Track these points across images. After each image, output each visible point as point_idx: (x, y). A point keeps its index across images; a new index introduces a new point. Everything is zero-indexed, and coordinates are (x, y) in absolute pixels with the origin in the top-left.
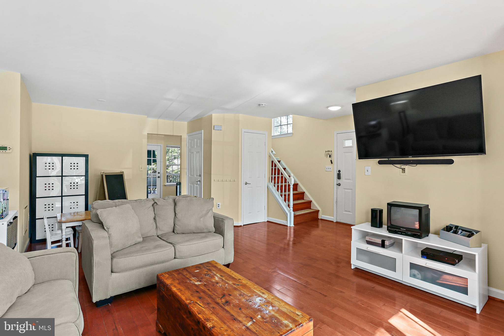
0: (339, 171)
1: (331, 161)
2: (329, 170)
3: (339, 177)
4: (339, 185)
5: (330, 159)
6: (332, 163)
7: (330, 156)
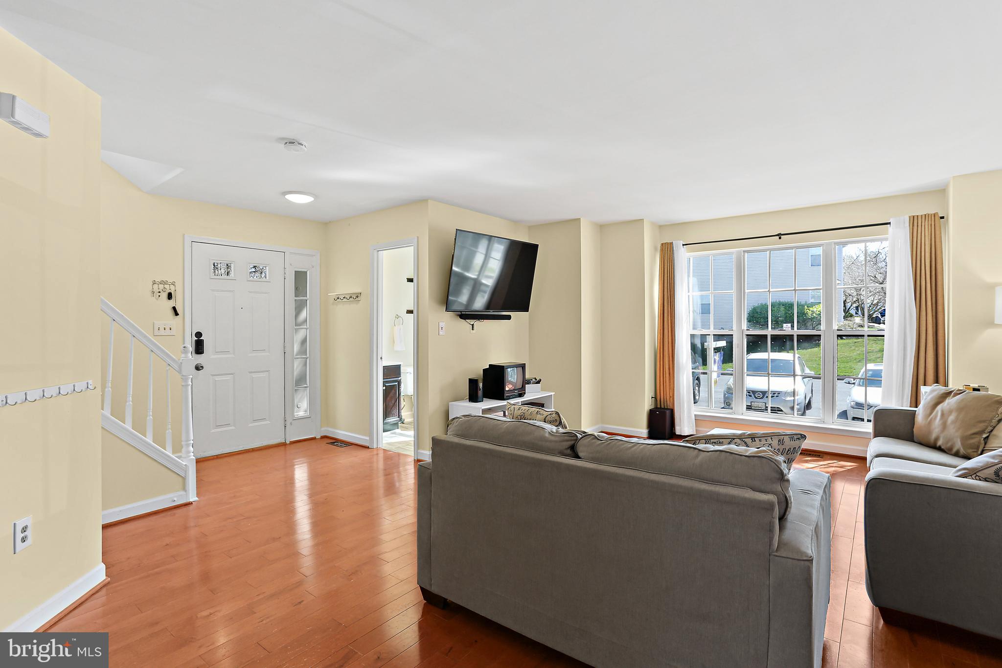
0: (199, 334)
1: (174, 308)
2: (168, 332)
3: (199, 348)
4: (198, 368)
5: (171, 303)
6: (177, 314)
7: (170, 296)
